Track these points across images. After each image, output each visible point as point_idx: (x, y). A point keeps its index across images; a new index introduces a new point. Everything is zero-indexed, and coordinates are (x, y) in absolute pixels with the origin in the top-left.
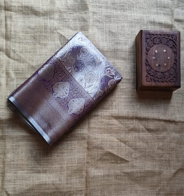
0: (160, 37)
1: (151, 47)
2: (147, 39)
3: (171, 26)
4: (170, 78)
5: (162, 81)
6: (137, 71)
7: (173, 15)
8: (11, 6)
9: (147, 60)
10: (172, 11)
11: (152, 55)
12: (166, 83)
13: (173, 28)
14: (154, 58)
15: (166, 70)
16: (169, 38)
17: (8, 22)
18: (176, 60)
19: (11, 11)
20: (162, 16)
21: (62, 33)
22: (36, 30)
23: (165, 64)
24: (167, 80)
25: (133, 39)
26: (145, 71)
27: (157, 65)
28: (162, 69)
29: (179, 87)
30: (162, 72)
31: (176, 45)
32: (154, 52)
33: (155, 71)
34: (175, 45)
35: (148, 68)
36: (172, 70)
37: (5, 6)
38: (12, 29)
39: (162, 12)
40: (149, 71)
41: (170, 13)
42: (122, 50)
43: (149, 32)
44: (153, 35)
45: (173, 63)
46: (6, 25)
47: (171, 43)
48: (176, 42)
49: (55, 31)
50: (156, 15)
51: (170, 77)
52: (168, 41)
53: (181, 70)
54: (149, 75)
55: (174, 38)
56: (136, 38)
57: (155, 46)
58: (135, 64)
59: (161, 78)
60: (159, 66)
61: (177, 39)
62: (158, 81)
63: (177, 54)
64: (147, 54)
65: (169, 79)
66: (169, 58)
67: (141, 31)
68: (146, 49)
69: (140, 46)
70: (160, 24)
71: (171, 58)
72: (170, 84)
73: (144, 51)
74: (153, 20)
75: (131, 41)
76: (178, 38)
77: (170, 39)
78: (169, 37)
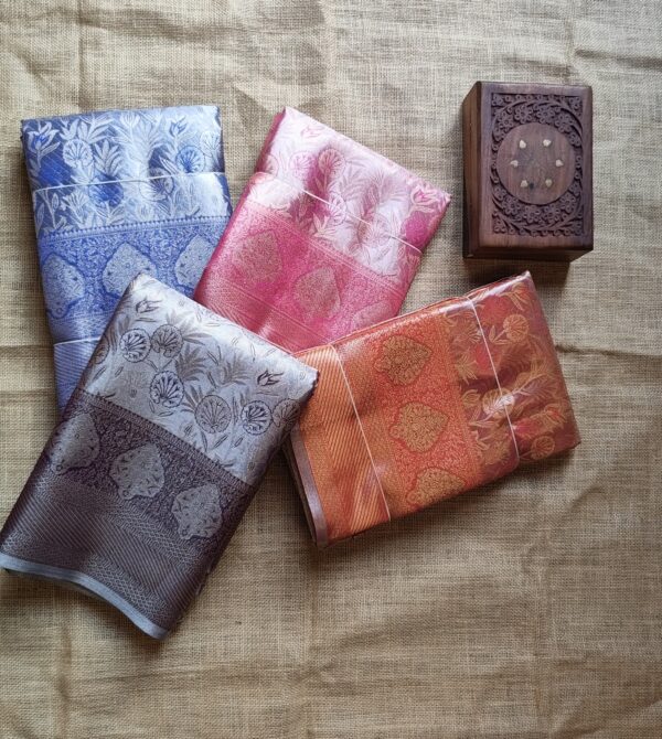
0: (533, 102)
1: (506, 131)
2: (495, 107)
3: (564, 71)
4: (563, 223)
5: (539, 232)
6: (465, 200)
7: (570, 37)
8: (98, 11)
9: (494, 171)
10: (569, 27)
11: (511, 156)
12: (550, 236)
13: (571, 77)
14: (515, 163)
15: (552, 200)
16: (558, 104)
17: (90, 59)
18: (579, 170)
19: (99, 26)
20: (540, 41)
21: (248, 91)
22: (171, 82)
23: (549, 182)
24: (553, 228)
25: (455, 110)
26: (491, 201)
27: (524, 183)
28: (539, 197)
29: (589, 248)
30: (539, 206)
31: (580, 126)
32: (515, 145)
33: (520, 201)
34: (577, 128)
35: (498, 192)
36: (569, 198)
37: (80, 11)
38: (101, 78)
39: (538, 29)
40: (500, 202)
41: (562, 29)
42: (422, 142)
43: (502, 89)
44: (513, 95)
45: (571, 178)
46: (82, 66)
47: (567, 121)
48: (579, 118)
49: (227, 85)
50: (522, 39)
51: (562, 220)
52: (557, 114)
53: (595, 199)
54: (501, 215)
55: (573, 106)
56: (463, 105)
57: (519, 128)
58: (461, 182)
59: (537, 223)
60: (531, 186)
61: (584, 109)
62: (527, 231)
63: (582, 152)
64: (494, 152)
65: (559, 226)
66: (559, 163)
67: (478, 85)
68: (494, 138)
69: (474, 129)
70: (535, 64)
71: (566, 165)
72: (563, 240)
73: (487, 142)
74: (512, 51)
75: (449, 113)
76: (584, 104)
77: (562, 109)
78: (559, 101)
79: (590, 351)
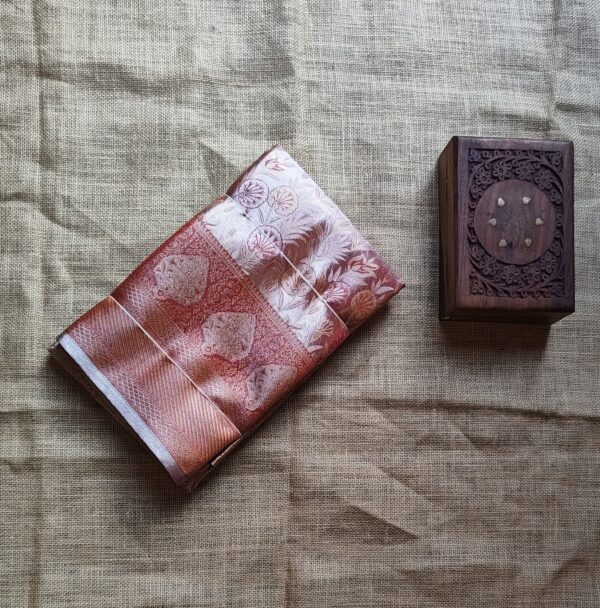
0: (512, 157)
1: (484, 188)
2: (472, 163)
3: (544, 126)
4: (543, 284)
5: (518, 293)
6: (441, 259)
7: (551, 90)
8: (59, 64)
9: (471, 229)
10: (549, 80)
11: (488, 214)
12: (530, 297)
13: (552, 132)
14: (493, 221)
15: (532, 259)
16: (538, 160)
17: (50, 114)
18: (560, 228)
19: (60, 79)
20: (519, 94)
21: (215, 147)
22: (135, 138)
23: (528, 241)
24: (533, 289)
25: (431, 165)
26: (468, 262)
27: (503, 243)
28: (519, 256)
29: (571, 310)
30: (517, 266)
31: (562, 184)
32: (493, 202)
33: (499, 261)
34: (558, 184)
35: (476, 252)
36: (549, 258)
37: (41, 64)
38: (62, 134)
39: (517, 81)
40: (477, 262)
41: (542, 83)
42: (395, 200)
43: (479, 144)
44: (491, 150)
45: (551, 236)
46: (43, 122)
47: (547, 177)
48: (560, 174)
49: (193, 141)
50: (501, 92)
51: (543, 281)
52: (537, 170)
53: (576, 258)
54: (479, 276)
55: (554, 162)
56: (439, 161)
57: (497, 185)
58: (437, 241)
59: (516, 284)
60: (510, 245)
61: (565, 165)
62: (506, 292)
63: (563, 209)
64: (472, 210)
65: (538, 286)
66: (539, 221)
67: (455, 140)
68: (471, 195)
69: (451, 186)
70: (513, 119)
71: (546, 223)
72: (543, 302)
73: (464, 200)
74: (490, 105)
75: (424, 170)
76: (566, 160)
77: (542, 166)
78: (539, 157)
79: (572, 417)
